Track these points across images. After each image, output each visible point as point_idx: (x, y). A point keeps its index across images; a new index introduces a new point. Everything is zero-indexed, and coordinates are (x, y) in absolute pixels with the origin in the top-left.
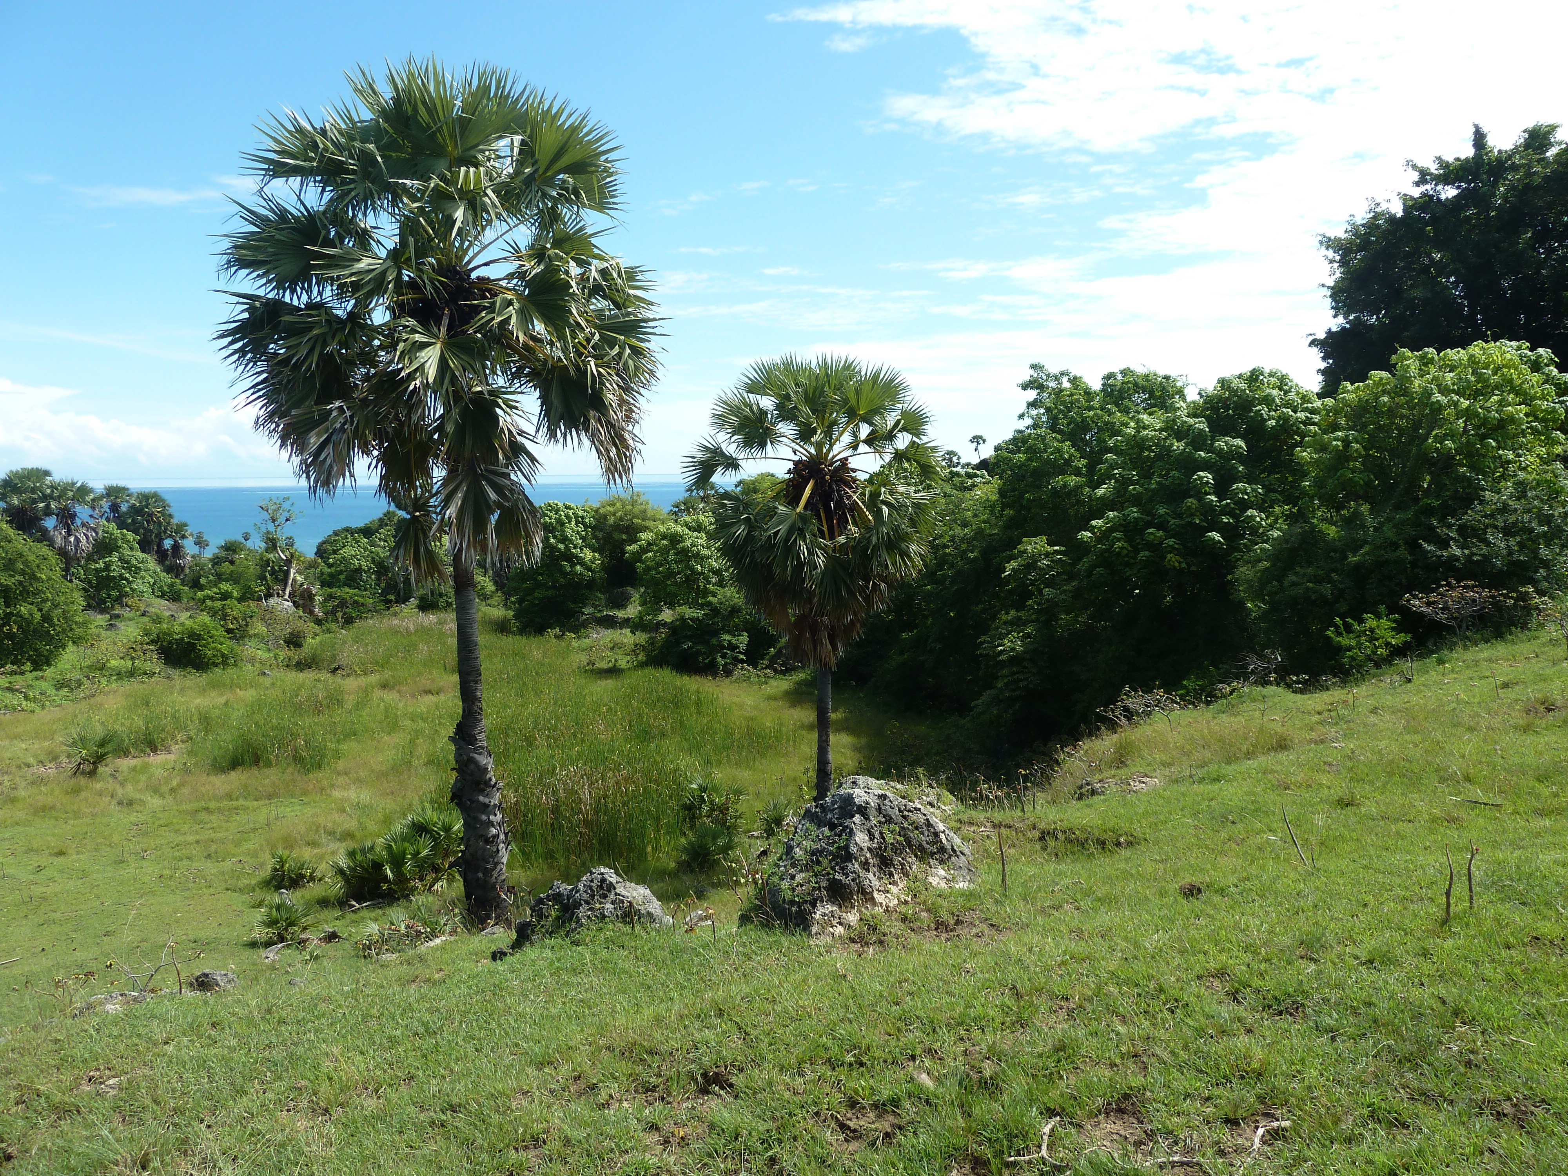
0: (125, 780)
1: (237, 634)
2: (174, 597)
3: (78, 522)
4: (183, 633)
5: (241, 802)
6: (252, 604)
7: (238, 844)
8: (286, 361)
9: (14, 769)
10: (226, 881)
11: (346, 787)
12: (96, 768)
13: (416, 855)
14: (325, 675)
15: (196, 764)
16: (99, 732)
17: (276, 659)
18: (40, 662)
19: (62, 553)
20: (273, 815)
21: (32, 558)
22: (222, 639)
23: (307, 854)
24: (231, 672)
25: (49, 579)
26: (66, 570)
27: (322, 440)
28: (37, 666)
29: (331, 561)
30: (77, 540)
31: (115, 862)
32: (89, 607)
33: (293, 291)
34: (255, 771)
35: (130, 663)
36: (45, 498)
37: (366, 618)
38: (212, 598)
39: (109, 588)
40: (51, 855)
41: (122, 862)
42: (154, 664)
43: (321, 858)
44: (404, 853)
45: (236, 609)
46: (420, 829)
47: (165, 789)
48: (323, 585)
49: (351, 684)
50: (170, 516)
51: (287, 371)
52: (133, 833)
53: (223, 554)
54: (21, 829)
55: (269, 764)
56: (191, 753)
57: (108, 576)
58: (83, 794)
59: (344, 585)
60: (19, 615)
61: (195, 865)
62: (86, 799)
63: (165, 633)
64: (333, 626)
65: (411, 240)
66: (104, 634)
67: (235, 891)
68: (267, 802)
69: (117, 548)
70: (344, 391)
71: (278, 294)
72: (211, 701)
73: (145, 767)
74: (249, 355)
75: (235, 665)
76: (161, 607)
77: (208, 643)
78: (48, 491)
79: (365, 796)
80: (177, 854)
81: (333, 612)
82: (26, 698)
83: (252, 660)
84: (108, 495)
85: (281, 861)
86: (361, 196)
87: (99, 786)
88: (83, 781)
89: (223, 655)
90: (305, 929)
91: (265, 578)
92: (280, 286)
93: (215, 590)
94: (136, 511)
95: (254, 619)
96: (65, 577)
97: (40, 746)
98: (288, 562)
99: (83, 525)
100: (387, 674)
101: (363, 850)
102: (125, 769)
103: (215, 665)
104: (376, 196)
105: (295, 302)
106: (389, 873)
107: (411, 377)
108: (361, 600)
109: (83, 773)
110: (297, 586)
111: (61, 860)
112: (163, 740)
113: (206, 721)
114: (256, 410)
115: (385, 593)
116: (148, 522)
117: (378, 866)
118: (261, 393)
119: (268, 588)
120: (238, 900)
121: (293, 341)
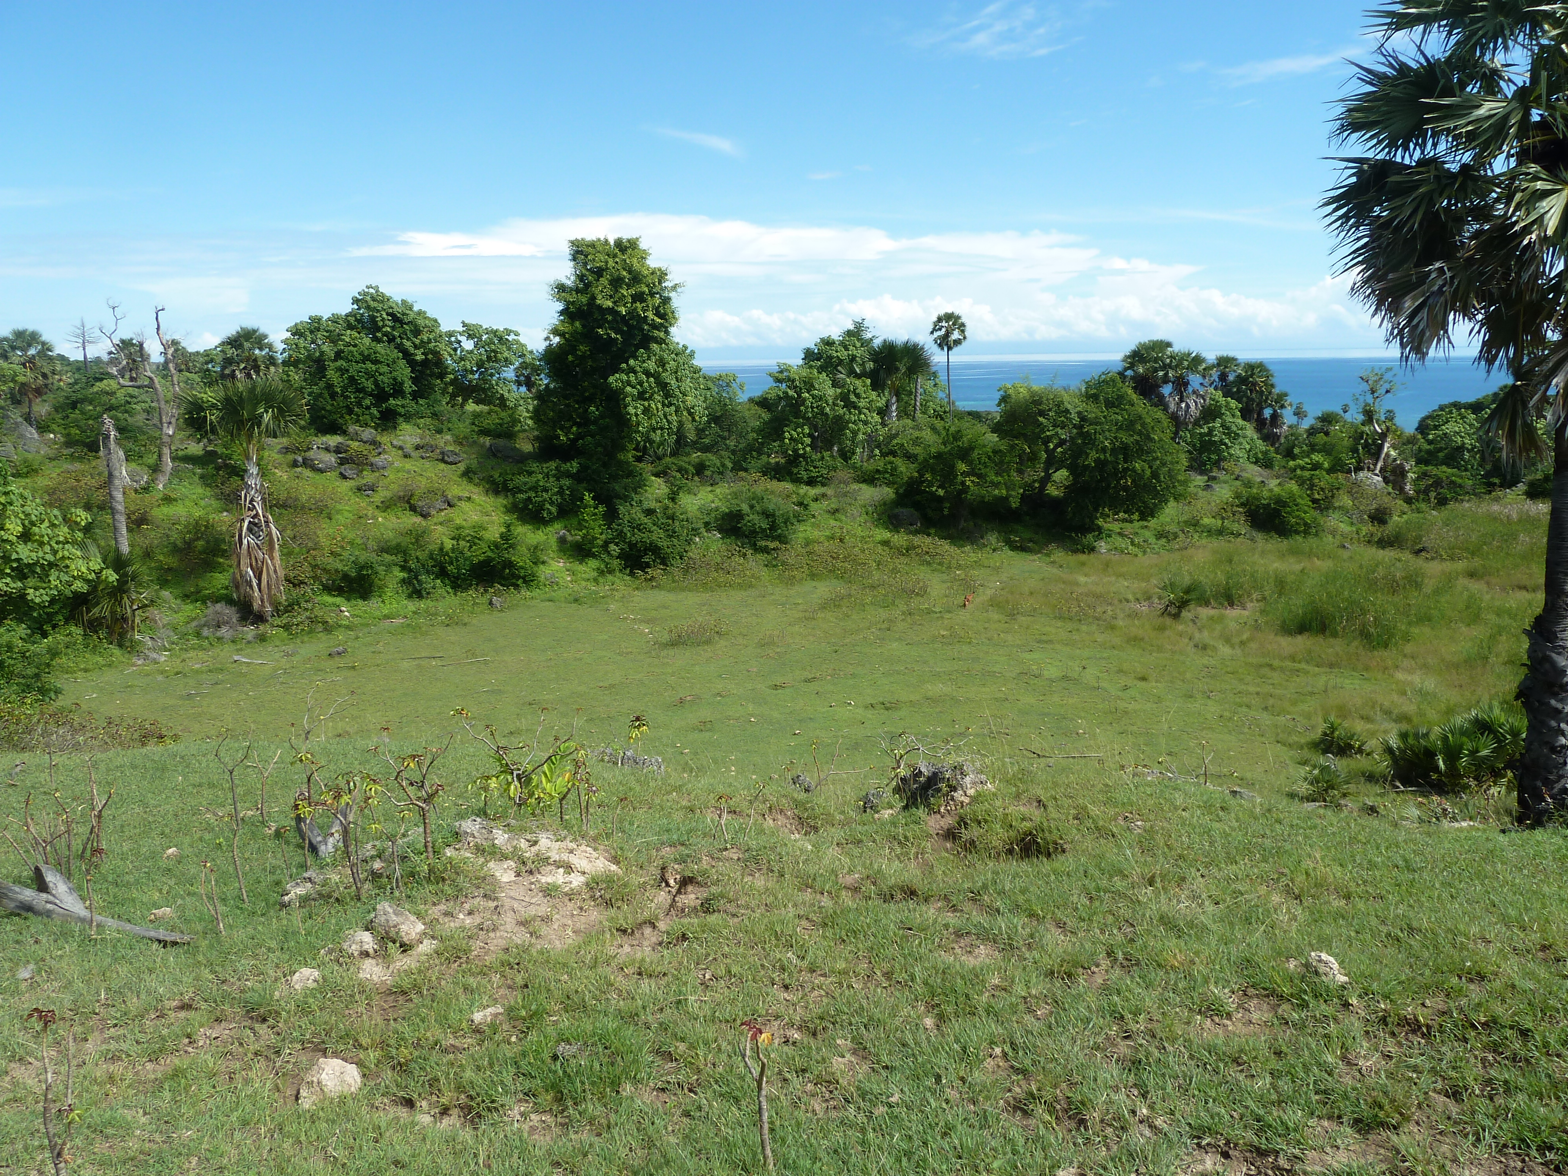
0: (1203, 627)
1: (1323, 505)
2: (1266, 463)
3: (1190, 389)
4: (1270, 499)
5: (1303, 665)
6: (1340, 475)
7: (1294, 703)
8: (1389, 222)
9: (1116, 602)
10: (1278, 735)
11: (1410, 671)
12: (1180, 612)
13: (1473, 752)
14: (1406, 556)
15: (1266, 623)
16: (1187, 581)
17: (1358, 533)
18: (1147, 513)
19: (1174, 417)
20: (1331, 683)
21: (1148, 420)
22: (1306, 508)
23: (1359, 726)
24: (1312, 541)
25: (1161, 440)
26: (1176, 433)
27: (1417, 304)
28: (1143, 517)
29: (1431, 437)
30: (1188, 406)
31: (1185, 695)
32: (1190, 468)
33: (1406, 148)
34: (1320, 639)
35: (1220, 522)
36: (1165, 367)
37: (1462, 501)
38: (1303, 468)
39: (1210, 452)
40: (1136, 678)
41: (1191, 697)
42: (1240, 525)
43: (1373, 734)
44: (1461, 747)
45: (1324, 480)
46: (1483, 727)
47: (1236, 640)
48: (1419, 462)
49: (1433, 569)
50: (1272, 386)
51: (1388, 235)
52: (1203, 673)
53: (1319, 425)
54: (1116, 652)
55: (1335, 635)
56: (1262, 612)
57: (1210, 440)
58: (1167, 633)
59: (1442, 464)
60: (1134, 470)
61: (1252, 713)
62: (1169, 637)
63: (1254, 498)
64: (1423, 506)
65: (1544, 74)
66: (1201, 493)
67: (1284, 745)
68: (1328, 670)
69: (1220, 415)
70: (1448, 252)
71: (1389, 153)
72: (1290, 566)
73: (1221, 618)
74: (1353, 220)
75: (1316, 535)
76: (1254, 472)
77: (1293, 511)
78: (1168, 361)
79: (1430, 684)
80: (1238, 700)
81: (1426, 492)
82: (1132, 543)
83: (1334, 533)
84: (1219, 365)
85: (1332, 727)
86: (1490, 34)
87: (1181, 628)
88: (1168, 621)
89: (1306, 524)
90: (1344, 795)
91: (1356, 451)
92: (1392, 145)
93: (1307, 460)
94: (1241, 380)
95: (1341, 492)
96: (1173, 439)
97: (1139, 586)
98: (1383, 436)
99: (1194, 392)
100: (1477, 562)
101: (1416, 736)
102: (1205, 617)
103: (1297, 532)
104: (1507, 33)
105: (1407, 161)
106: (1441, 763)
107: (1526, 230)
108: (1459, 481)
109: (1170, 614)
110: (1390, 461)
111: (1143, 684)
112: (1240, 596)
113: (1281, 584)
114: (1355, 275)
115: (1487, 475)
116: (1251, 391)
117: (1430, 754)
118: (1360, 259)
119: (1359, 462)
120: (1286, 754)
121: (1397, 202)
